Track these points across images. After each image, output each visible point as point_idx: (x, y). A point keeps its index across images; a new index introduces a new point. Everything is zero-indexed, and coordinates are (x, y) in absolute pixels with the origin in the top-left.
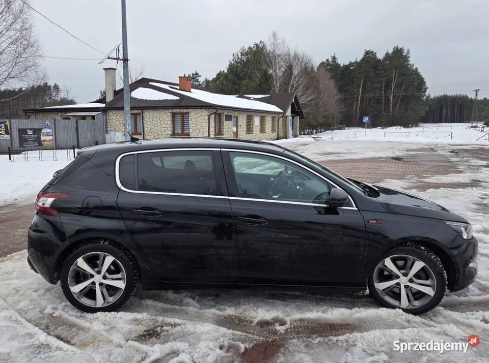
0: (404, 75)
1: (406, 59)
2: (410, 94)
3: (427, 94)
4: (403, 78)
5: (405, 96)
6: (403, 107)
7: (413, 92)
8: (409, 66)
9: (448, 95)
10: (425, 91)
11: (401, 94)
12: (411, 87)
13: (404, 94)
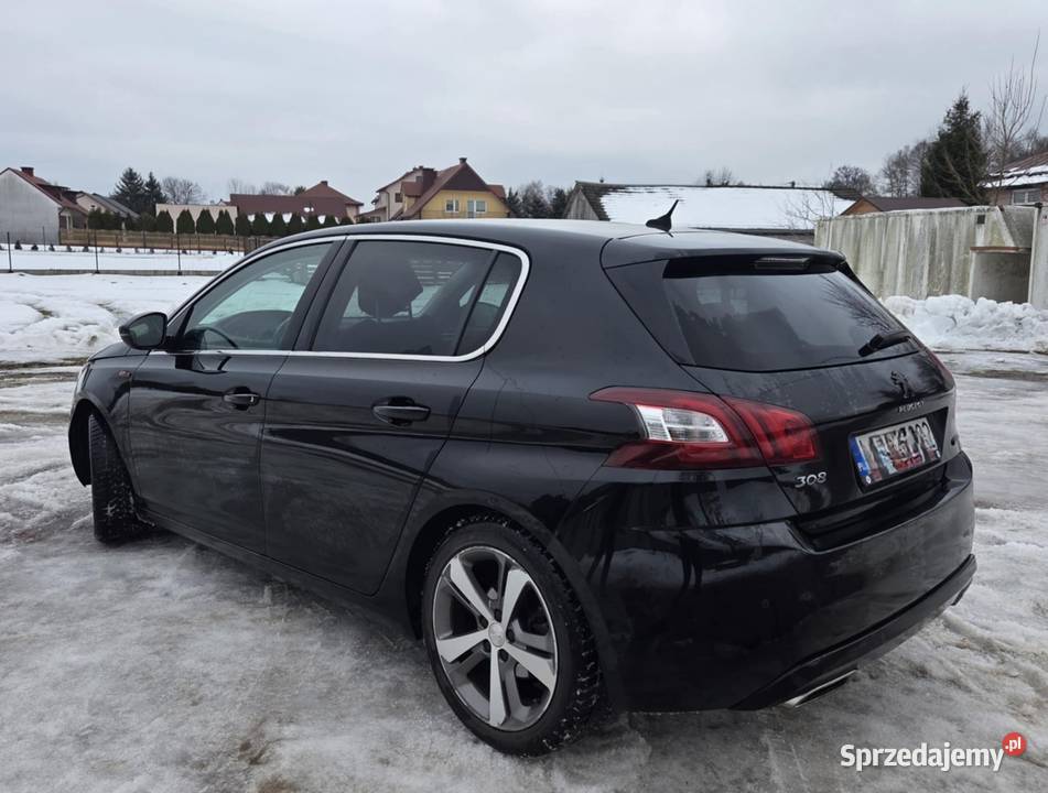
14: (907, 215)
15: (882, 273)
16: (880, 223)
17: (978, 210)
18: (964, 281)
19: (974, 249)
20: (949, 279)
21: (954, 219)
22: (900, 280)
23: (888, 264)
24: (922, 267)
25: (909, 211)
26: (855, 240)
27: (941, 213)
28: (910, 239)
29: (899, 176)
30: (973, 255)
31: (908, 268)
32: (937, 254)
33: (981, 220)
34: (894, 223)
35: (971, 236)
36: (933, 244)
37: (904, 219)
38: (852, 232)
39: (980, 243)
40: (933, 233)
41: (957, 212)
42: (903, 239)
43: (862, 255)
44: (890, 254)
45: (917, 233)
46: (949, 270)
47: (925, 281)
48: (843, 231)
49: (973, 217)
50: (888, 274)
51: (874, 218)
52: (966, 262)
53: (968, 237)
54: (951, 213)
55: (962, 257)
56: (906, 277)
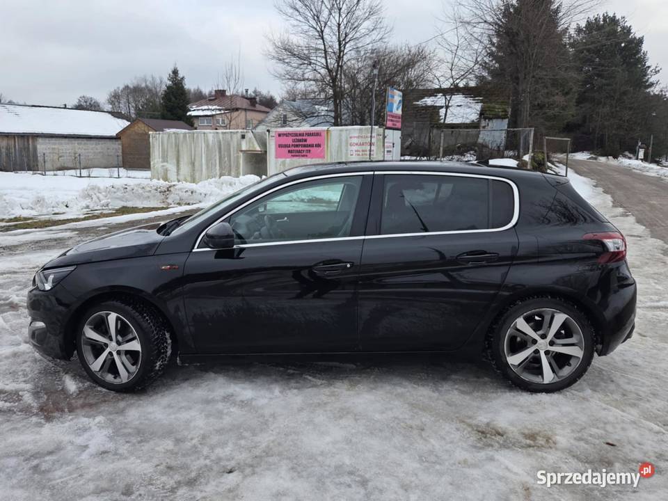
14: (204, 133)
15: (194, 163)
16: (189, 136)
17: (241, 132)
18: (238, 167)
19: (242, 151)
20: (230, 166)
21: (229, 136)
22: (204, 167)
23: (197, 158)
24: (215, 160)
25: (206, 131)
26: (176, 145)
27: (222, 133)
28: (207, 146)
29: (117, 104)
30: (241, 154)
31: (208, 161)
32: (222, 153)
33: (243, 137)
34: (197, 136)
35: (239, 145)
36: (220, 148)
37: (203, 135)
38: (174, 141)
39: (244, 148)
40: (220, 142)
41: (231, 132)
42: (203, 145)
43: (181, 153)
44: (197, 153)
45: (211, 142)
46: (230, 161)
47: (218, 167)
48: (168, 140)
49: (239, 135)
50: (197, 164)
51: (185, 134)
52: (238, 157)
53: (238, 145)
54: (228, 133)
55: (235, 155)
56: (207, 165)
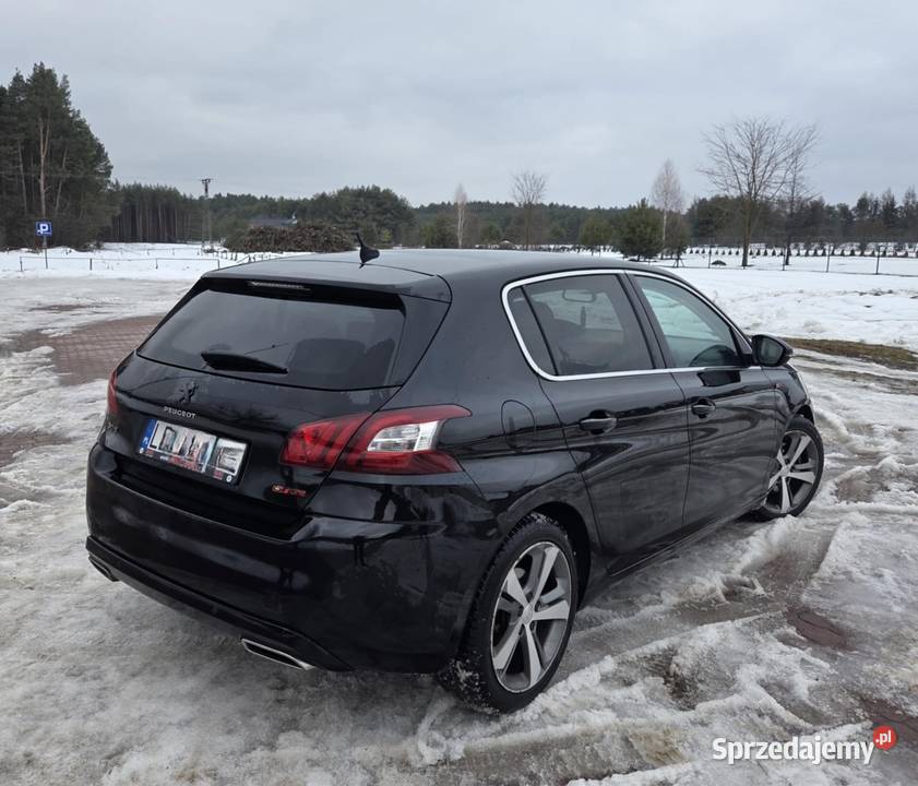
0: (65, 133)
1: (61, 95)
2: (81, 176)
3: (112, 179)
4: (61, 138)
5: (71, 180)
6: (69, 204)
7: (87, 173)
8: (71, 115)
9: (143, 185)
10: (108, 174)
11: (61, 175)
12: (80, 161)
13: (68, 176)
